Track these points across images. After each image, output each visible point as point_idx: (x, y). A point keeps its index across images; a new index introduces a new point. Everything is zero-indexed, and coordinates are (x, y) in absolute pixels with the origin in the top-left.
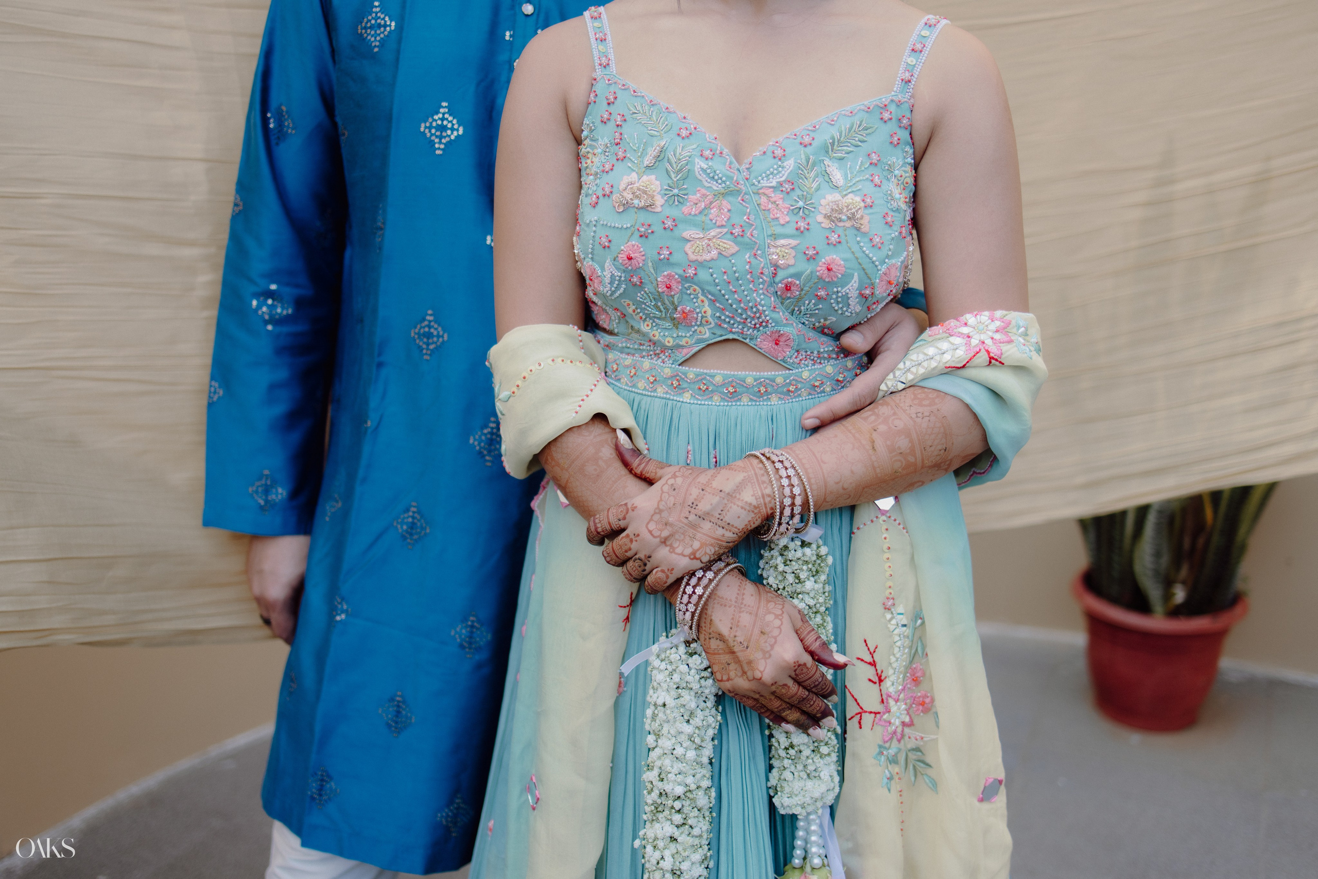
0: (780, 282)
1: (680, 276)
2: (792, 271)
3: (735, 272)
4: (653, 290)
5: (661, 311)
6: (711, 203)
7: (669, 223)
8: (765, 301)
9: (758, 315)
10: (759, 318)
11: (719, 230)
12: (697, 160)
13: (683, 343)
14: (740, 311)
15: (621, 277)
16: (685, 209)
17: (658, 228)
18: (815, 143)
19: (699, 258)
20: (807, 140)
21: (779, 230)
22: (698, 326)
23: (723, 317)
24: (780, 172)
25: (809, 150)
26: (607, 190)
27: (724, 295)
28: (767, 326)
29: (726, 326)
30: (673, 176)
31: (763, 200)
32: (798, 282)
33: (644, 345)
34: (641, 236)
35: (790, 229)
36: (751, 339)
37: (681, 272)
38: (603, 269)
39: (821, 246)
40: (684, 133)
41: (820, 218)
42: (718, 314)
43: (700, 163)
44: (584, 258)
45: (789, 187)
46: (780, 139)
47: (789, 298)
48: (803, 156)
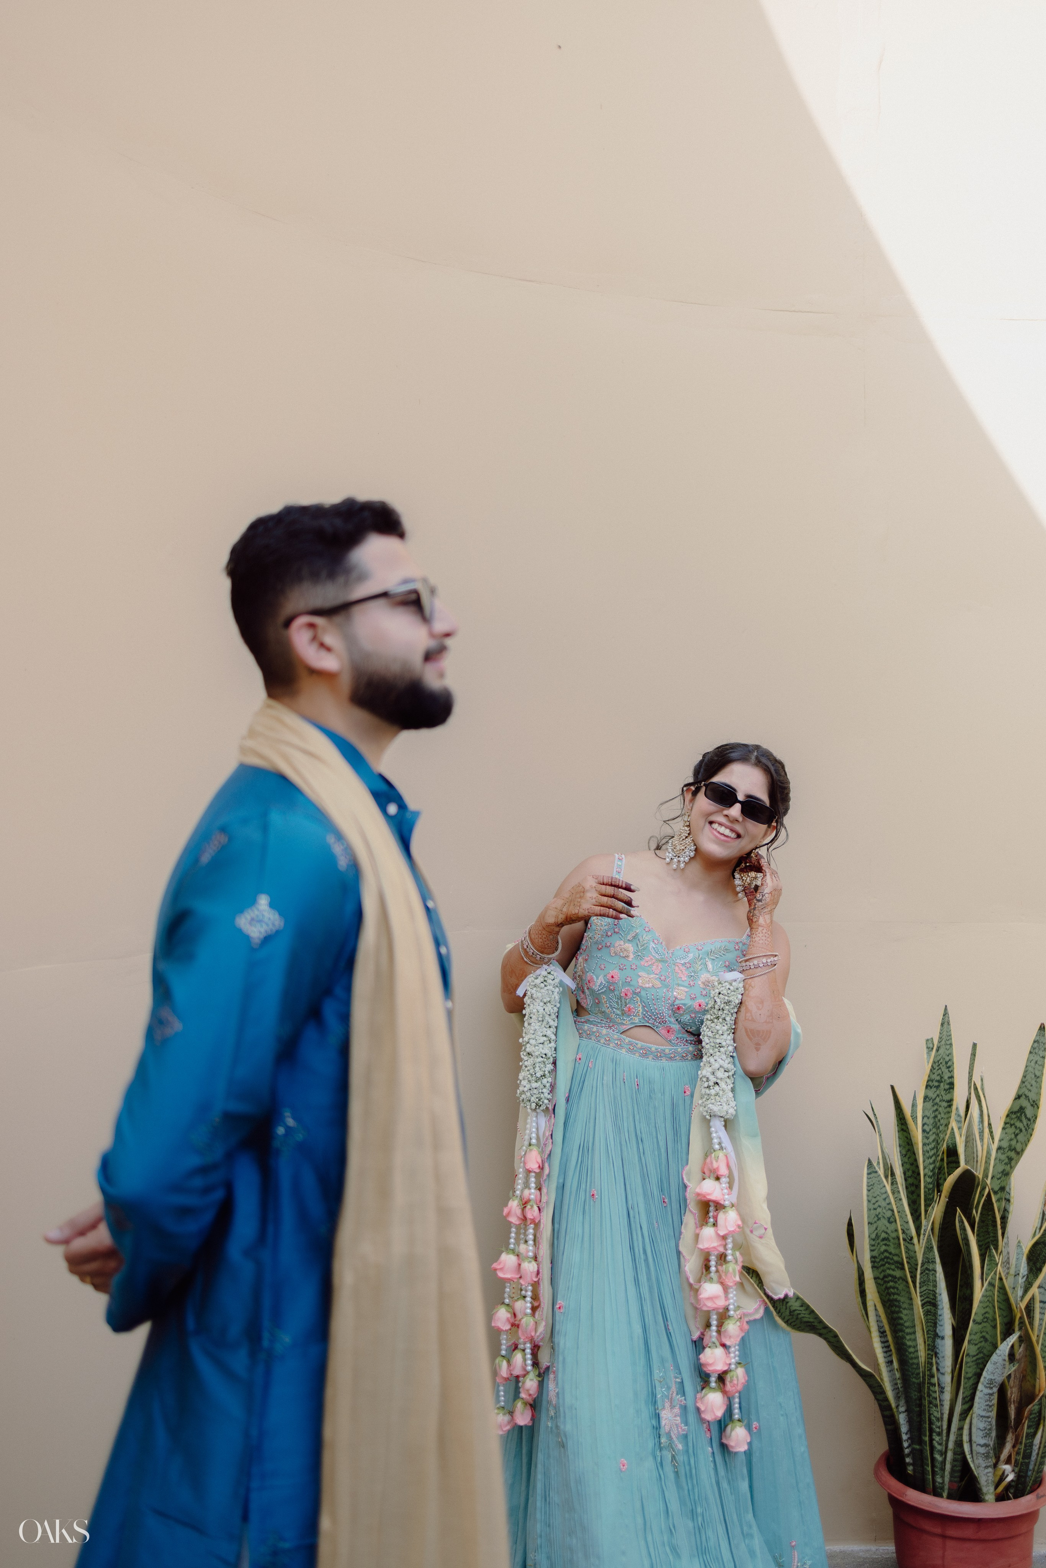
0: (676, 1005)
1: (633, 991)
2: (683, 1002)
3: (657, 996)
4: (618, 994)
5: (618, 1005)
6: (654, 963)
7: (634, 967)
8: (666, 1012)
9: (662, 1017)
10: (662, 1019)
11: (655, 976)
12: (651, 943)
13: (624, 1022)
14: (655, 1013)
15: (605, 984)
16: (643, 962)
17: (628, 967)
18: (703, 950)
19: (644, 986)
20: (700, 948)
21: (680, 982)
22: (634, 1016)
23: (646, 1015)
24: (686, 958)
25: (700, 952)
26: (608, 944)
27: (650, 1005)
28: (665, 1023)
29: (646, 1019)
30: (639, 947)
31: (677, 968)
32: (684, 1007)
33: (603, 1021)
34: (620, 969)
35: (686, 984)
36: (657, 1028)
37: (633, 989)
38: (597, 978)
39: (698, 995)
40: (647, 929)
41: (700, 983)
42: (644, 1013)
43: (652, 945)
44: (588, 972)
45: (688, 965)
46: (688, 945)
47: (678, 1013)
48: (697, 954)
